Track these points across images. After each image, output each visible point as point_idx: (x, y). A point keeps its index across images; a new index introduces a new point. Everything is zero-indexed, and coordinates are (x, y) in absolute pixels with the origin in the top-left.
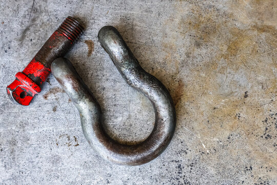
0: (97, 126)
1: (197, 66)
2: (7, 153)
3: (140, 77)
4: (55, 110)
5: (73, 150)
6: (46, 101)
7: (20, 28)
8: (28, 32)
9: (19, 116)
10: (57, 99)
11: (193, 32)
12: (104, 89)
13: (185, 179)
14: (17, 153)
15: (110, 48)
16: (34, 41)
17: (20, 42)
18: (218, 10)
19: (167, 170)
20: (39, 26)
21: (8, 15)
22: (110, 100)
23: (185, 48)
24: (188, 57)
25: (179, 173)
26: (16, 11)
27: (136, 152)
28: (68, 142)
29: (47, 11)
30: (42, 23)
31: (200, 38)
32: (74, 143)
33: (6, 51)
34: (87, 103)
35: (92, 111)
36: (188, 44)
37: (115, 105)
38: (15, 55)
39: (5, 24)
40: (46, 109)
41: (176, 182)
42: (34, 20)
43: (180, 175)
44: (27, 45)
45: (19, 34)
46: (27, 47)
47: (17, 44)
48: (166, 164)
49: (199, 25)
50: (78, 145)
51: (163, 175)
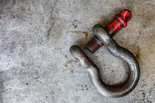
0: (99, 79)
1: (146, 38)
2: (50, 99)
3: (119, 51)
4: (72, 72)
5: (86, 92)
6: (67, 68)
7: (46, 30)
8: (51, 31)
9: (53, 78)
10: (72, 66)
11: (141, 20)
12: (97, 57)
13: (147, 100)
14: (55, 98)
15: (102, 38)
16: (55, 36)
17: (47, 37)
18: (153, 6)
19: (137, 96)
20: (56, 27)
21: (38, 23)
22: (101, 63)
23: (138, 29)
24: (140, 34)
25: (144, 97)
26: (42, 20)
27: (122, 90)
28: (82, 88)
29: (59, 18)
30: (58, 25)
31: (145, 23)
32: (85, 88)
33: (40, 44)
34: (92, 68)
35: (95, 72)
36: (139, 26)
37: (104, 65)
38: (46, 45)
39: (37, 28)
40: (67, 72)
41: (143, 102)
42: (53, 24)
43: (145, 98)
44: (51, 38)
45: (46, 33)
46: (52, 39)
47: (46, 39)
48: (136, 93)
49: (144, 16)
50: (88, 89)
51: (136, 99)
